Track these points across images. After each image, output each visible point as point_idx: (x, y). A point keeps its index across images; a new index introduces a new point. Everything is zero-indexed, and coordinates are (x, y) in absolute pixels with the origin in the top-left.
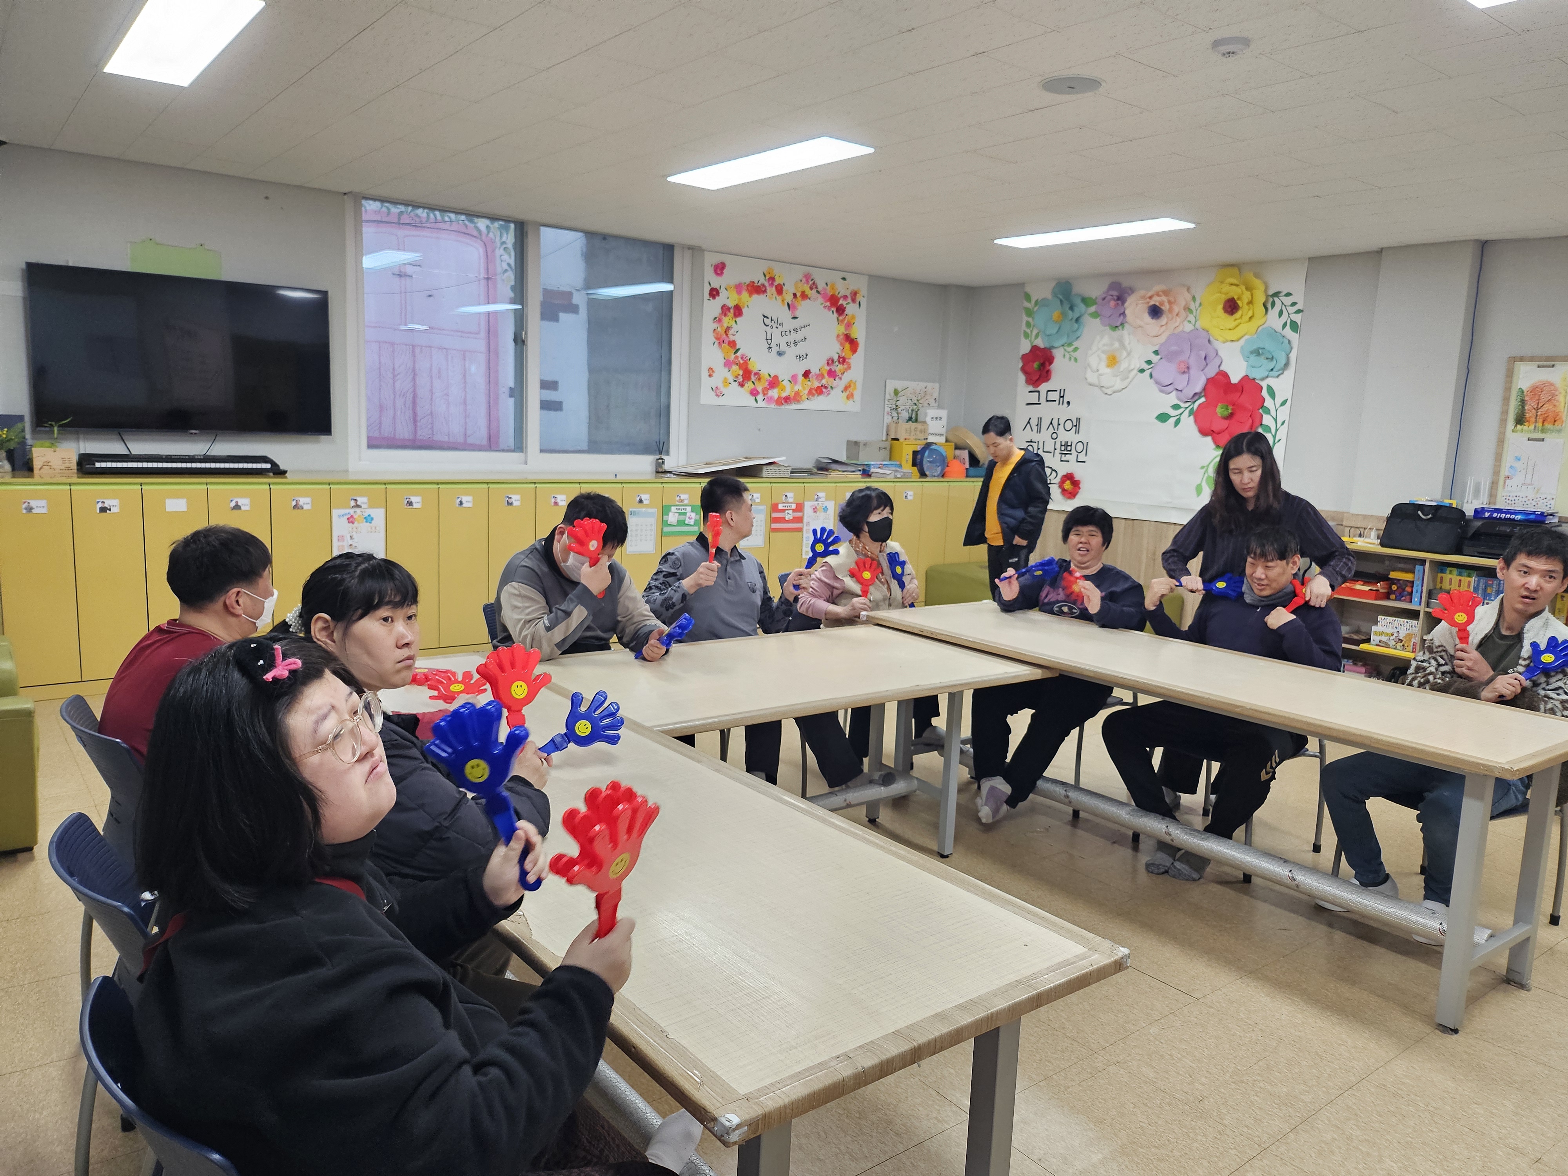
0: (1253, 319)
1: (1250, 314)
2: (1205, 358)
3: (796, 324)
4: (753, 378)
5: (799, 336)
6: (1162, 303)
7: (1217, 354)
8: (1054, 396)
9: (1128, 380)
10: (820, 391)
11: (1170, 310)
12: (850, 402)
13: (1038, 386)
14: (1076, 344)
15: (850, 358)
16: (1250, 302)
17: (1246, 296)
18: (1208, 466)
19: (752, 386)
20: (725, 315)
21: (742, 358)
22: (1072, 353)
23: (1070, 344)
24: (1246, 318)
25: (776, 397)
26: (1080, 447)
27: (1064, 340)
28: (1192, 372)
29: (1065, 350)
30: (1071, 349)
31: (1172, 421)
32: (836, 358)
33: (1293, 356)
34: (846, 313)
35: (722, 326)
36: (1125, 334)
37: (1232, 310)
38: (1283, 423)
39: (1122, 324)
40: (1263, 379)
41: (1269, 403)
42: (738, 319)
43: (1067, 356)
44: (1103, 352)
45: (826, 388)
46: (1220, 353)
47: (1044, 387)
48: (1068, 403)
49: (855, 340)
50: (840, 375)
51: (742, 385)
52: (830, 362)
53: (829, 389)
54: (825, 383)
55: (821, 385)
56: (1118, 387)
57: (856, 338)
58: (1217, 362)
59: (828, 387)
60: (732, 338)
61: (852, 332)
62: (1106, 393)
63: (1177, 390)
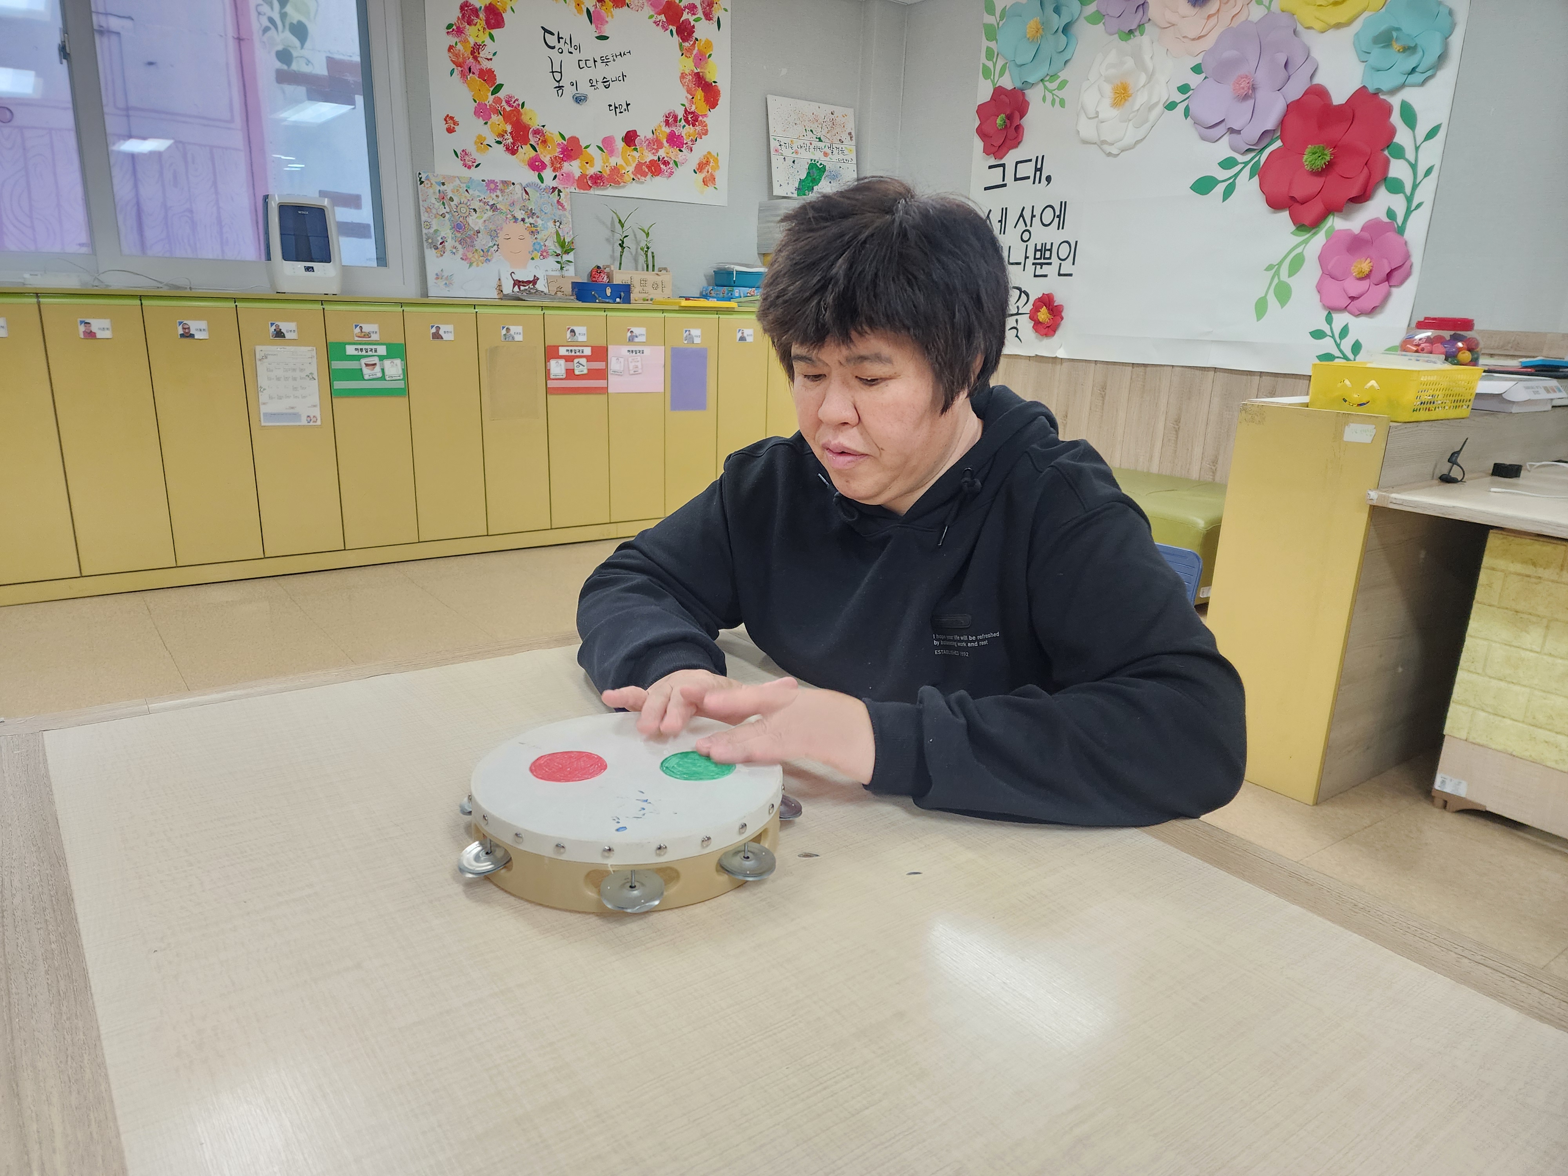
2: (1286, 66)
3: (605, 49)
4: (533, 140)
5: (611, 71)
7: (1308, 55)
8: (1027, 170)
9: (1148, 126)
10: (655, 168)
12: (710, 189)
13: (1001, 158)
14: (1063, 75)
15: (705, 115)
18: (1280, 264)
19: (533, 153)
20: (470, 23)
21: (508, 102)
22: (1056, 93)
23: (1053, 77)
25: (577, 174)
26: (1064, 250)
27: (1044, 70)
28: (1260, 94)
29: (1046, 87)
30: (1055, 84)
31: (1220, 188)
32: (680, 114)
33: (1456, 38)
34: (695, 35)
35: (466, 41)
36: (1144, 41)
38: (1428, 172)
39: (1140, 26)
40: (1393, 92)
41: (1403, 136)
42: (494, 32)
43: (1049, 97)
44: (1108, 80)
45: (666, 163)
46: (1315, 54)
47: (1010, 159)
48: (1049, 179)
49: (713, 84)
50: (690, 143)
51: (512, 151)
52: (671, 120)
53: (671, 166)
54: (664, 155)
55: (656, 158)
56: (1128, 140)
57: (715, 82)
58: (1307, 70)
59: (669, 163)
60: (486, 65)
61: (707, 71)
62: (1109, 154)
63: (1231, 131)
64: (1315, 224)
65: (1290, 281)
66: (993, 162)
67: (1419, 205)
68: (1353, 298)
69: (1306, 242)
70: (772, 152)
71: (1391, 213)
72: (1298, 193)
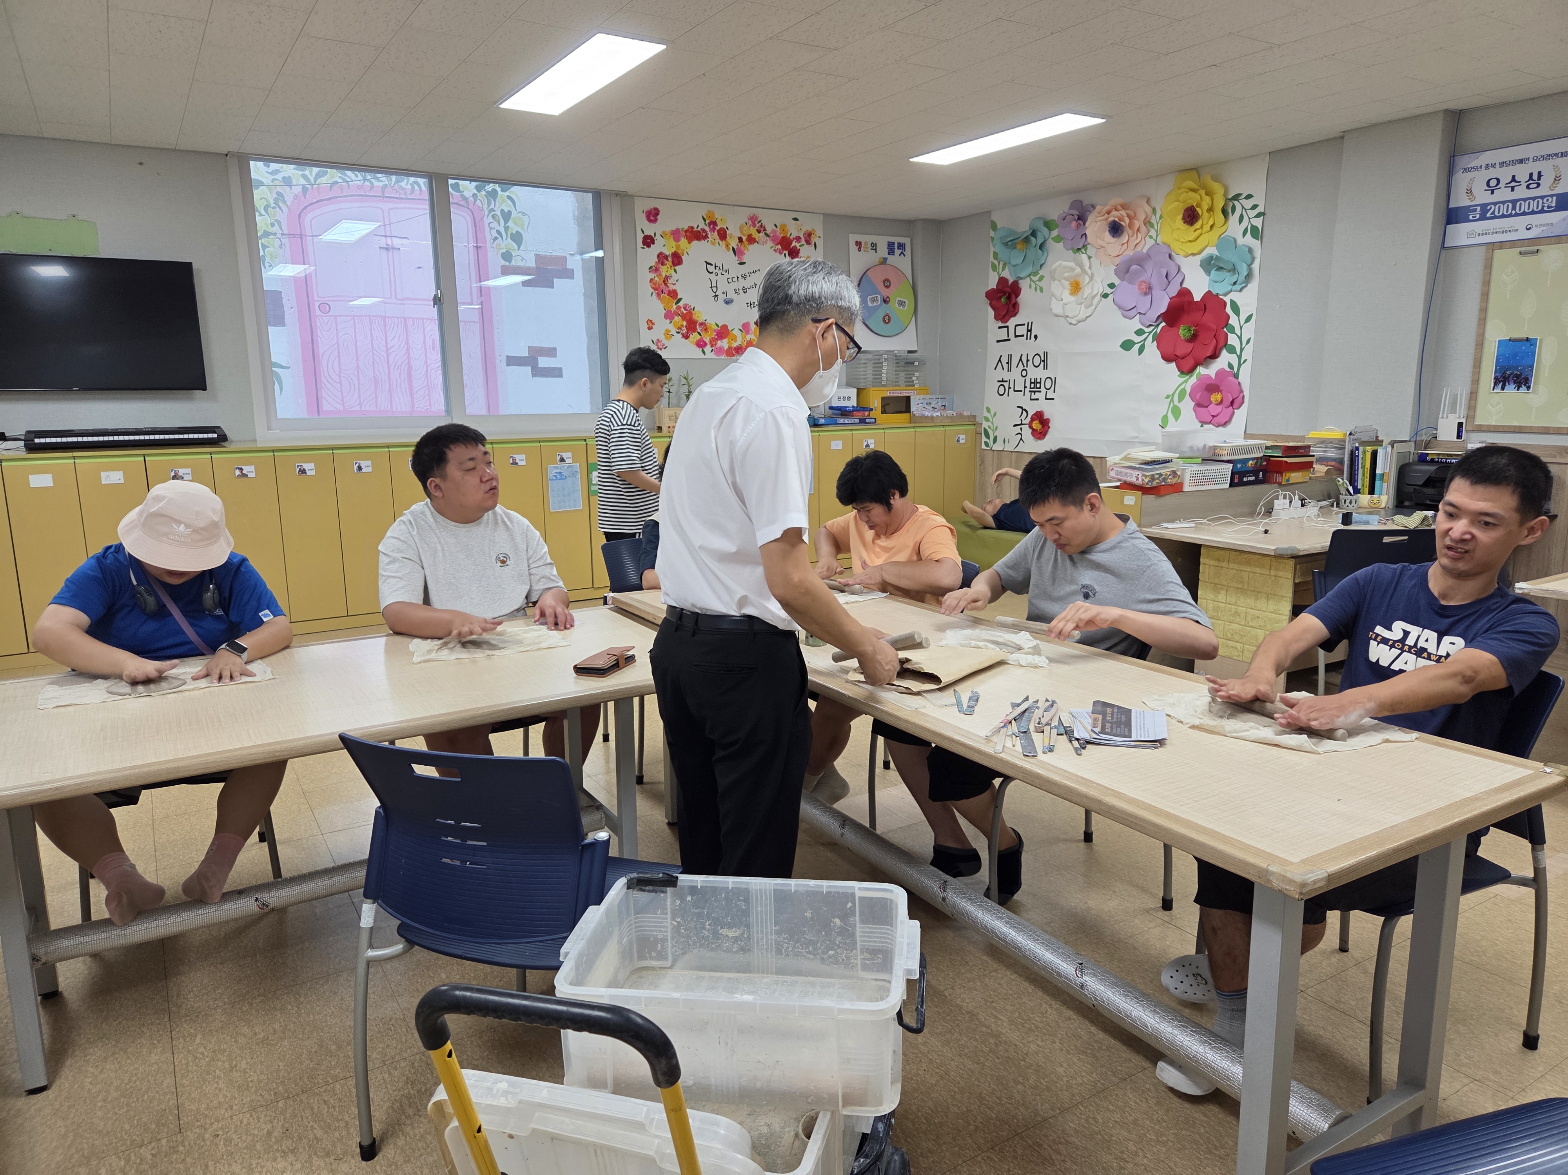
0: (1214, 229)
1: (1211, 223)
2: (1167, 276)
3: (744, 269)
4: (699, 329)
5: (748, 283)
6: (1121, 219)
7: (1179, 270)
8: (1022, 330)
9: (1093, 307)
11: (1131, 225)
13: (1006, 322)
14: (1041, 273)
16: (1211, 210)
17: (1206, 203)
18: (1173, 395)
19: (699, 337)
20: (663, 264)
21: (685, 308)
22: (1038, 283)
23: (1035, 273)
24: (1207, 228)
25: (726, 347)
26: (1049, 382)
27: (1029, 270)
28: (1154, 292)
29: (1031, 280)
30: (1035, 278)
33: (1256, 266)
35: (661, 275)
36: (1086, 256)
37: (1192, 220)
38: (1248, 341)
39: (1084, 246)
40: (1226, 295)
41: (1233, 320)
42: (677, 268)
43: (1033, 285)
46: (1182, 269)
47: (1012, 323)
48: (1036, 337)
51: (686, 337)
56: (1082, 316)
58: (1179, 279)
60: (672, 287)
62: (1071, 324)
63: (1140, 313)
64: (1191, 371)
65: (1180, 405)
66: (1001, 324)
67: (1245, 361)
68: (1213, 416)
69: (1186, 381)
71: (1230, 366)
72: (1179, 353)
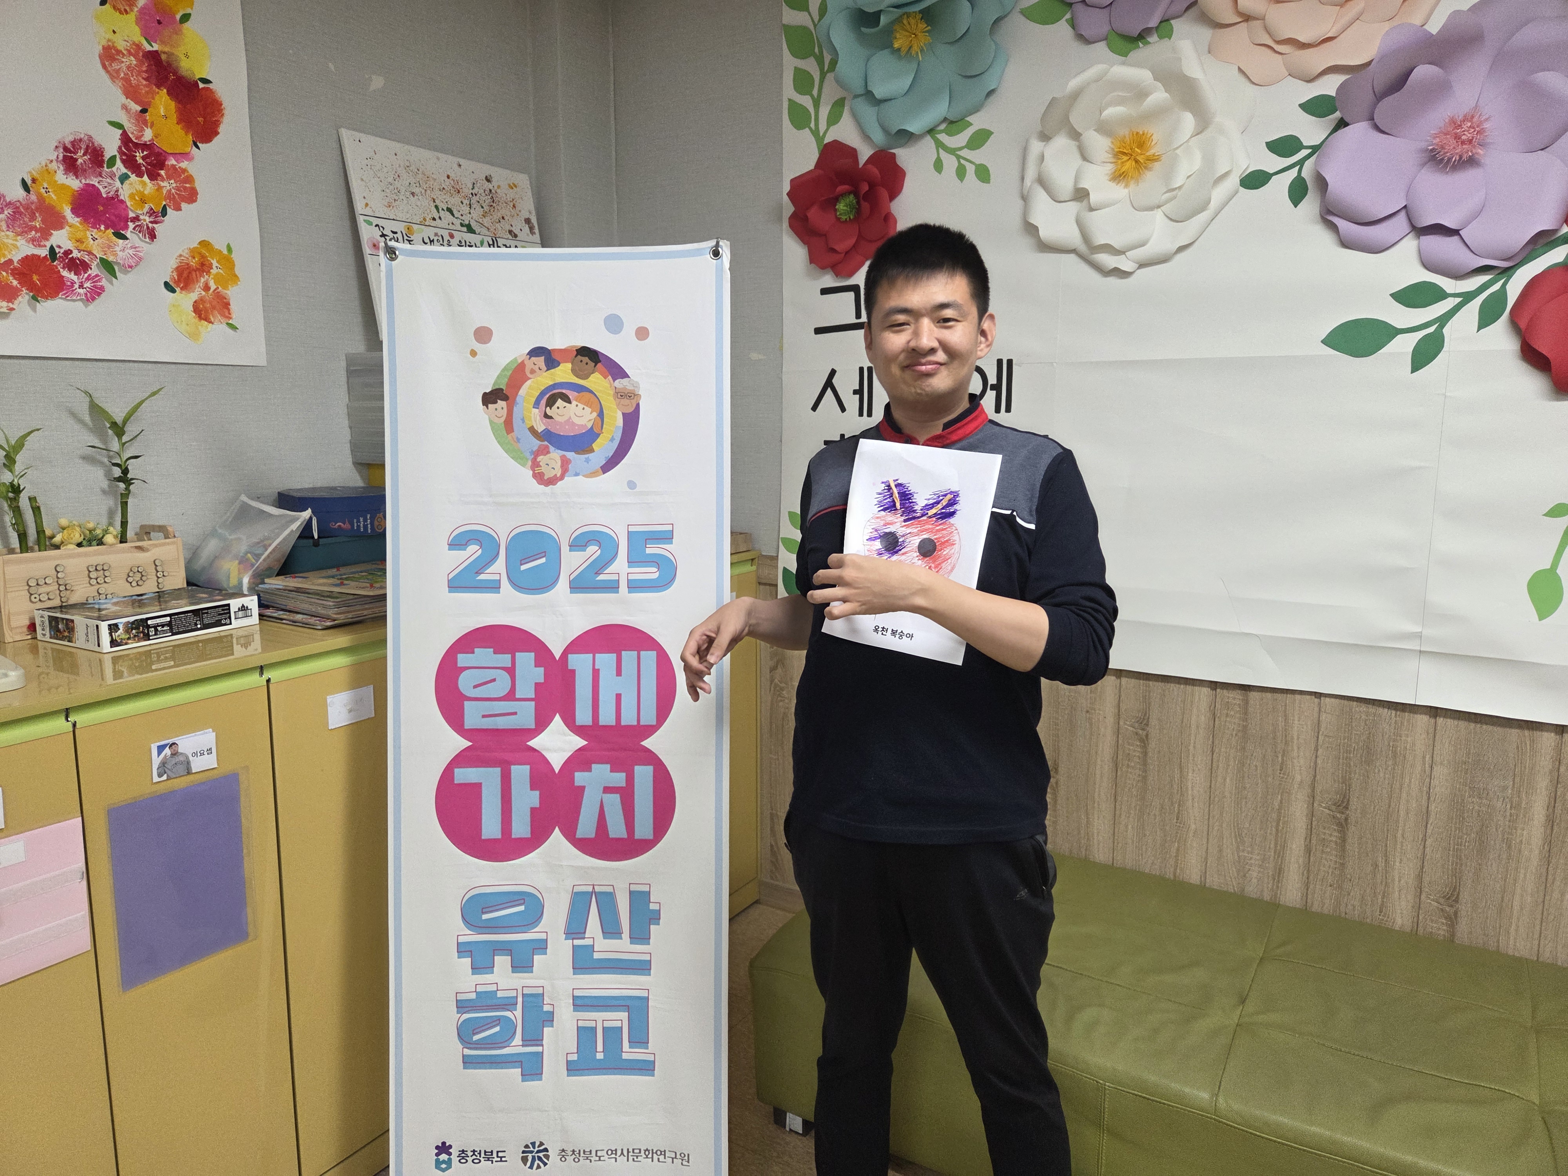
9: (1200, 218)
10: (41, 277)
12: (217, 329)
13: (850, 275)
15: (185, 156)
22: (965, 153)
27: (940, 109)
29: (940, 145)
30: (960, 139)
31: (1405, 345)
32: (111, 145)
39: (1165, 22)
43: (949, 161)
44: (1098, 128)
45: (78, 266)
49: (201, 85)
50: (146, 219)
52: (81, 159)
53: (94, 271)
54: (67, 245)
55: (43, 252)
56: (1156, 246)
57: (206, 81)
59: (85, 266)
61: (179, 52)
62: (1111, 272)
63: (1430, 231)
70: (367, 250)
